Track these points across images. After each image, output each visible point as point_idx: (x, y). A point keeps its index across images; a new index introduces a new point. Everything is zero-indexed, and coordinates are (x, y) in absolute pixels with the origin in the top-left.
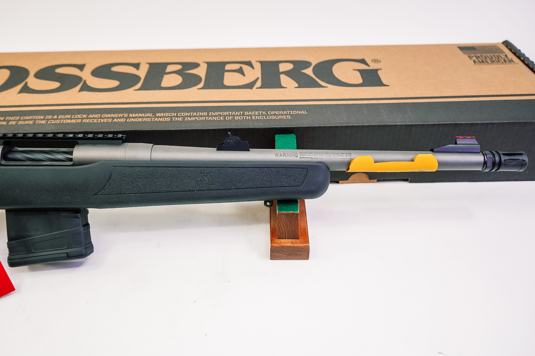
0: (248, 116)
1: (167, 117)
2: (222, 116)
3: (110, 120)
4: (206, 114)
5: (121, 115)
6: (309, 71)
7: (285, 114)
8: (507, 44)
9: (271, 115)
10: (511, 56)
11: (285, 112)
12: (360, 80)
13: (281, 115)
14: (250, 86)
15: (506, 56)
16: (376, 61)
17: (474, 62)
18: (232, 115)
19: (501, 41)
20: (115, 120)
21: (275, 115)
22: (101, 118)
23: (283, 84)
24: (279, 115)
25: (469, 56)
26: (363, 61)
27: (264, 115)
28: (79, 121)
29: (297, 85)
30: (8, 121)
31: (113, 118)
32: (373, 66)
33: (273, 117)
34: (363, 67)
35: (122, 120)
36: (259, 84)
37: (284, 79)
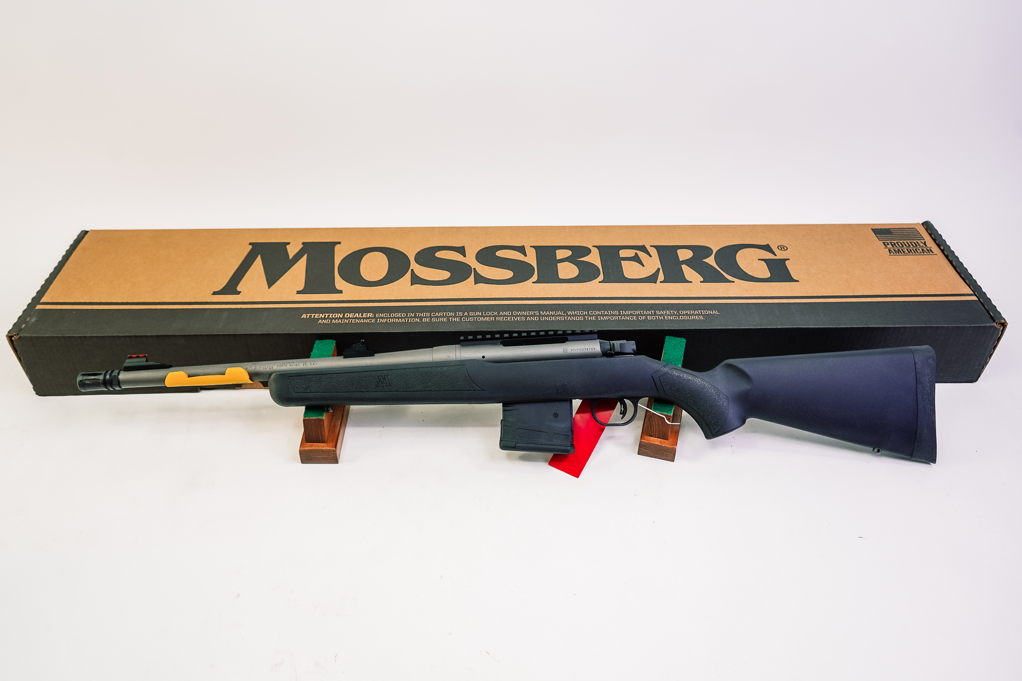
0: (661, 315)
1: (579, 316)
2: (634, 315)
3: (523, 319)
4: (616, 312)
5: (532, 313)
6: (711, 261)
7: (697, 315)
8: (927, 225)
9: (683, 315)
10: (930, 244)
11: (696, 312)
12: (768, 275)
13: (693, 315)
14: (652, 279)
15: (925, 243)
16: (782, 248)
17: (890, 250)
18: (644, 315)
19: (921, 222)
20: (528, 318)
21: (687, 314)
22: (512, 315)
23: (688, 278)
24: (691, 315)
25: (884, 243)
26: (767, 248)
27: (676, 315)
28: (492, 319)
29: (702, 280)
30: (421, 318)
31: (526, 316)
32: (780, 255)
33: (686, 318)
34: (769, 256)
35: (535, 319)
36: (661, 277)
37: (687, 271)
